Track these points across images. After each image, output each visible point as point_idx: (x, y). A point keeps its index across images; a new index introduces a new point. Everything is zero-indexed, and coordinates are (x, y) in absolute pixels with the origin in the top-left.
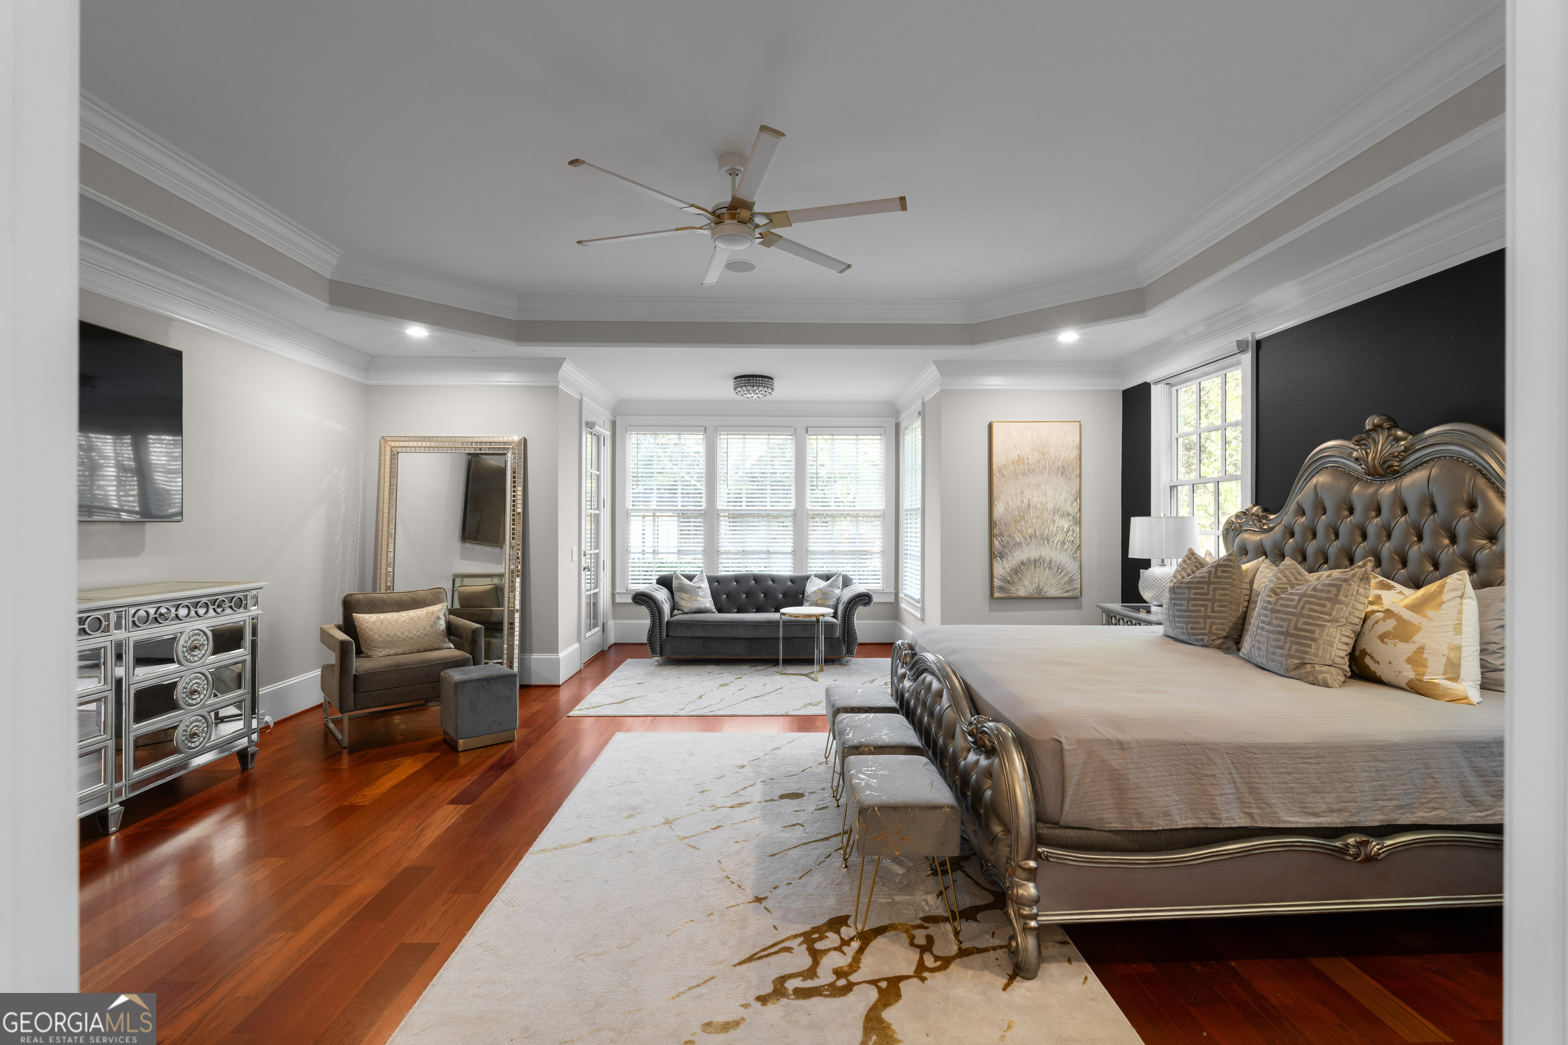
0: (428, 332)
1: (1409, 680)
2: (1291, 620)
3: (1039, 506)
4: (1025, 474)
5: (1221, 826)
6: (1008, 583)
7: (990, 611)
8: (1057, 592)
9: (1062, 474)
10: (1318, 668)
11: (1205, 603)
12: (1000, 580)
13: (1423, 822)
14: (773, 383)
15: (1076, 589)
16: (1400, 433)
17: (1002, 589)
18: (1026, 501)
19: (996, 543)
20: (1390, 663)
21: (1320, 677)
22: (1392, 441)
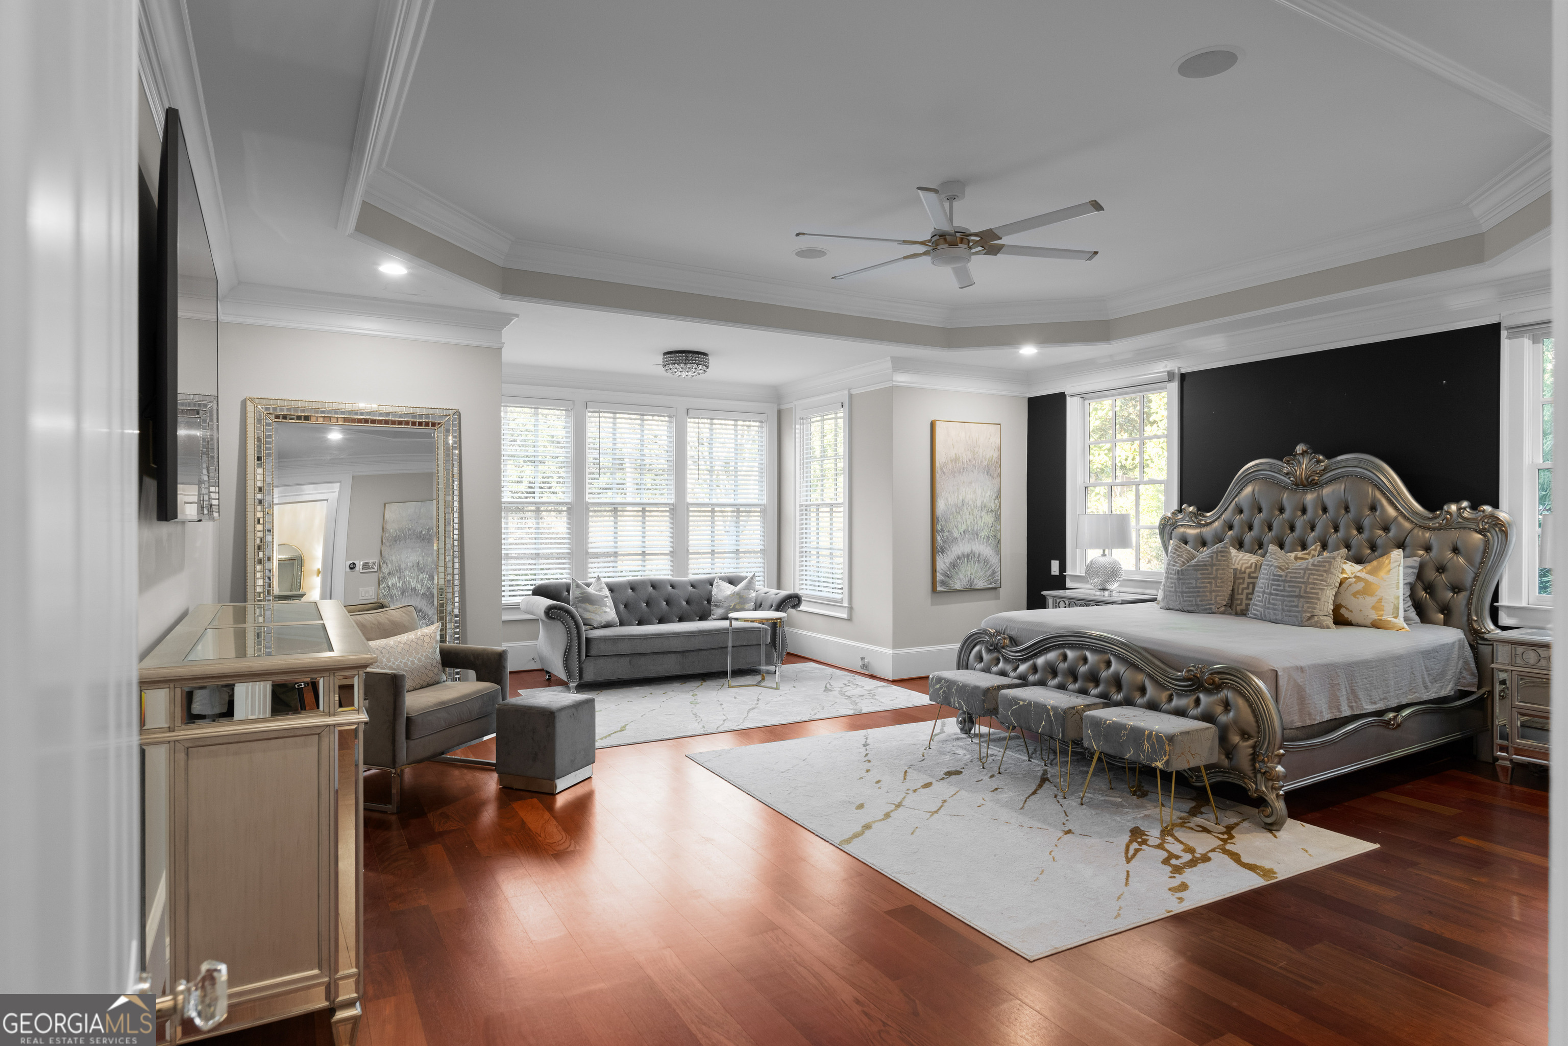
0: (408, 268)
1: (1373, 621)
2: (1301, 587)
3: (970, 503)
4: (960, 472)
5: (1342, 716)
6: (948, 577)
7: (932, 604)
8: (984, 584)
9: (988, 472)
10: (1322, 618)
11: (1210, 580)
12: (942, 574)
13: (1410, 701)
14: (708, 360)
15: (997, 580)
16: (1321, 457)
17: (943, 583)
18: (961, 498)
19: (938, 538)
20: (1361, 611)
21: (1324, 624)
22: (1315, 462)
